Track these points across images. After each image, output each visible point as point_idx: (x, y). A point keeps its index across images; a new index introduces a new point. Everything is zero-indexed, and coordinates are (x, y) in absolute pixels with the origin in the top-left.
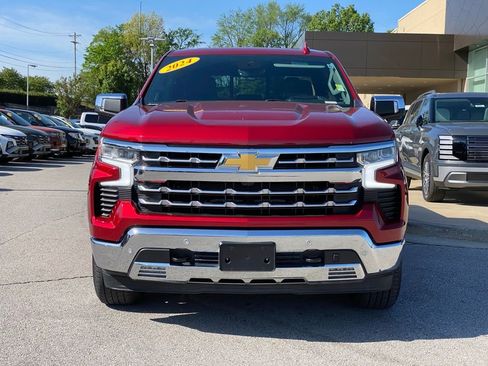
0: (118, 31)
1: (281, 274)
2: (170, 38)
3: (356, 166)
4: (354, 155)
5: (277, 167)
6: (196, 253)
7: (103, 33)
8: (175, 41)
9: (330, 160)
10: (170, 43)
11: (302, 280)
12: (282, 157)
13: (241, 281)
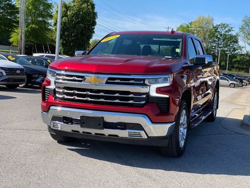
0: (189, 25)
1: (107, 132)
2: (216, 28)
3: (144, 85)
4: (144, 80)
5: (107, 83)
6: (74, 119)
7: (181, 26)
8: (219, 30)
9: (131, 82)
10: (216, 31)
11: (117, 136)
12: (109, 79)
13: (90, 133)
